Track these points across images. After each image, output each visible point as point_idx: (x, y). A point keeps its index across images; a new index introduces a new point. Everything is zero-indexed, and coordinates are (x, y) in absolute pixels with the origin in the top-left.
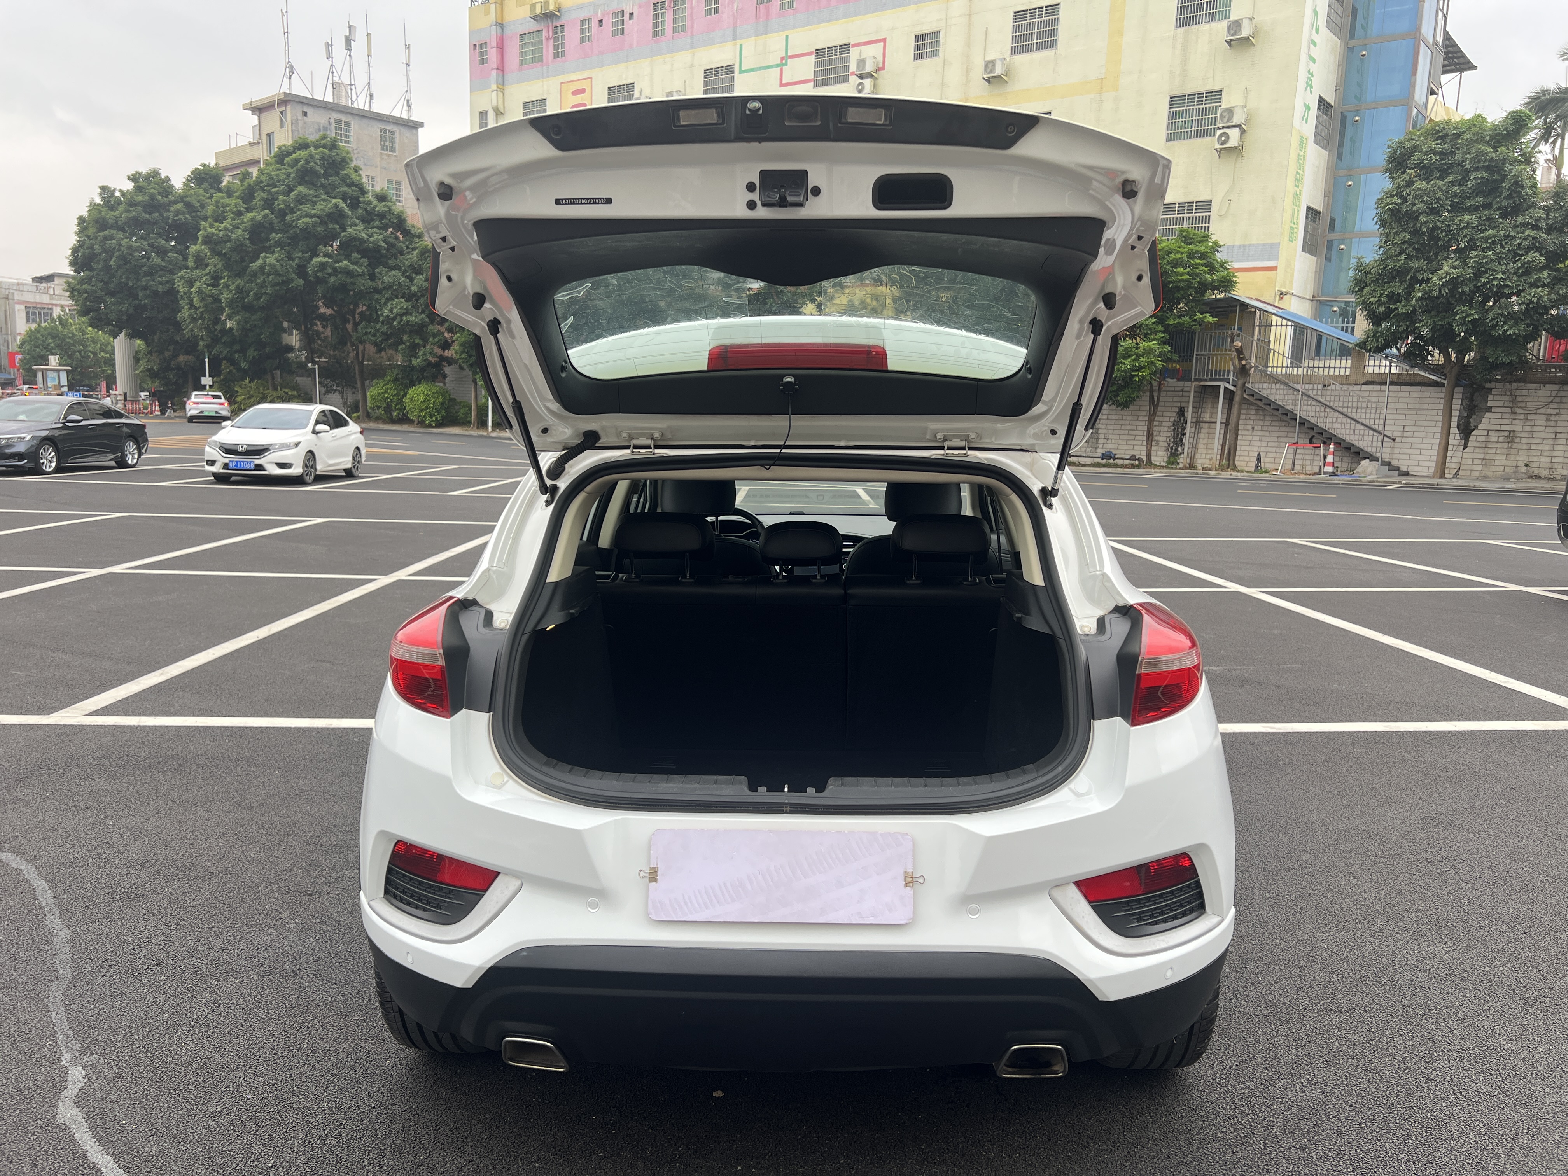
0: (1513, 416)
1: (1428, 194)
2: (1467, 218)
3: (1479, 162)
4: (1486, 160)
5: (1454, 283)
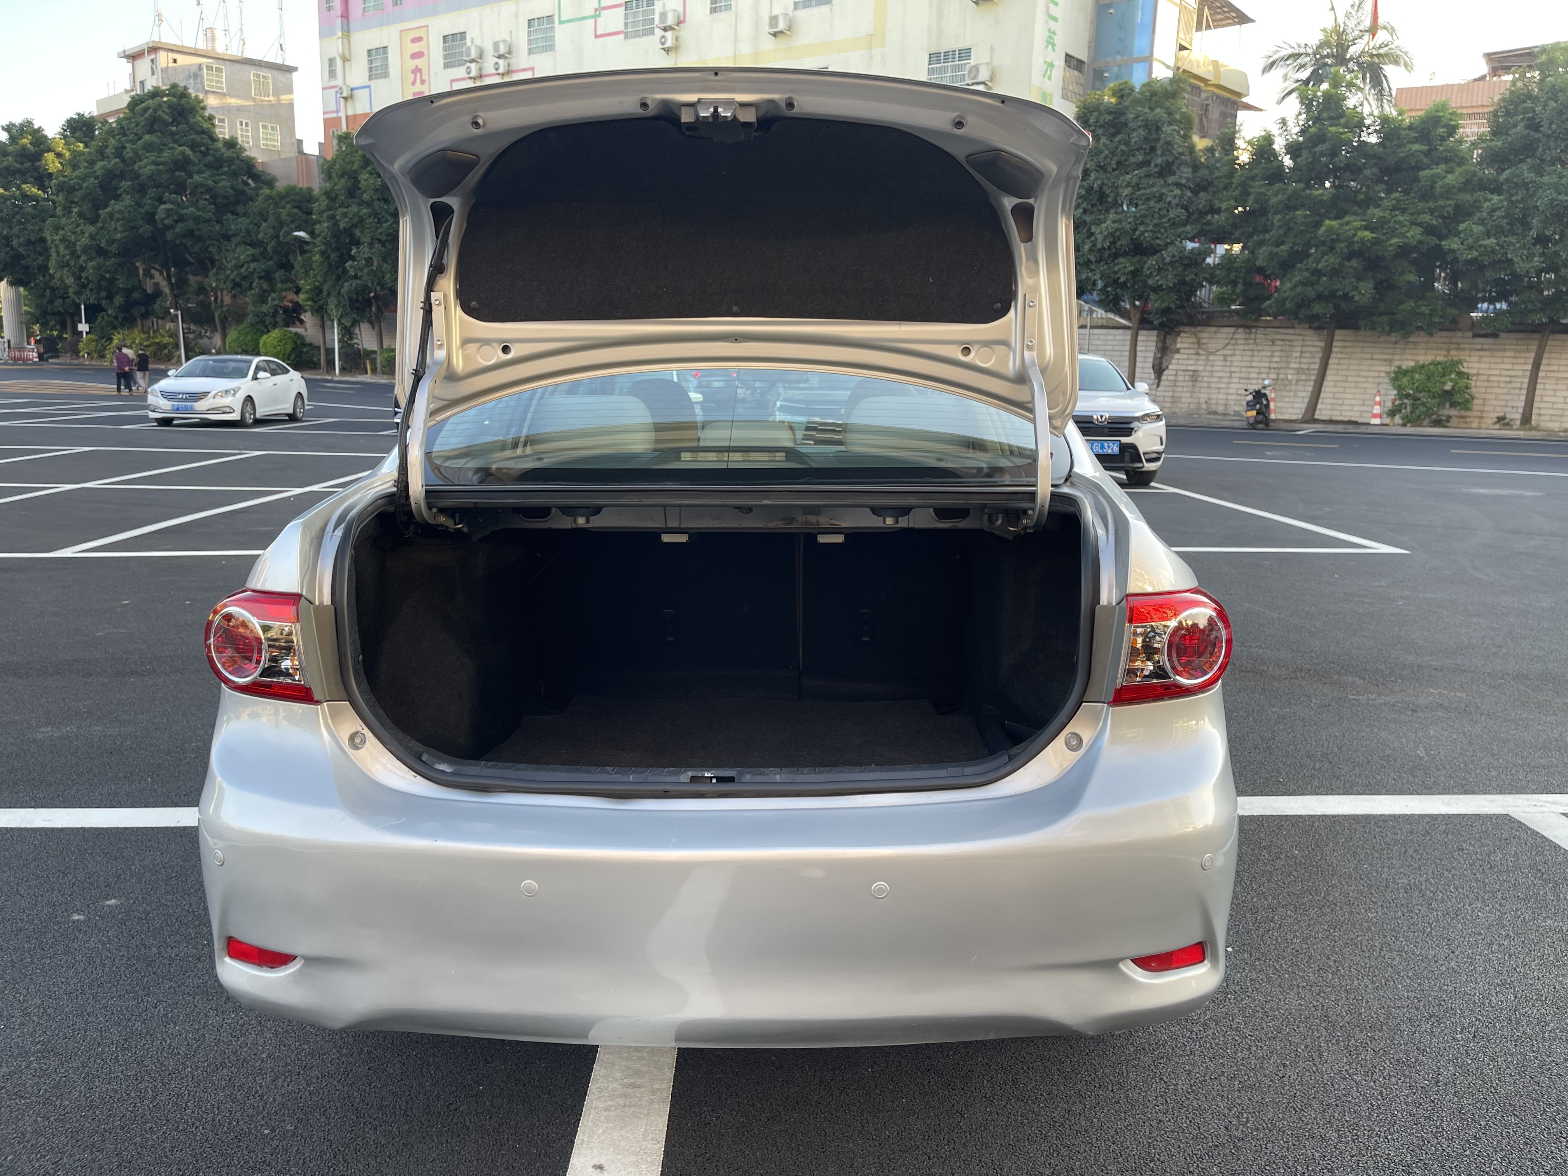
0: (1196, 357)
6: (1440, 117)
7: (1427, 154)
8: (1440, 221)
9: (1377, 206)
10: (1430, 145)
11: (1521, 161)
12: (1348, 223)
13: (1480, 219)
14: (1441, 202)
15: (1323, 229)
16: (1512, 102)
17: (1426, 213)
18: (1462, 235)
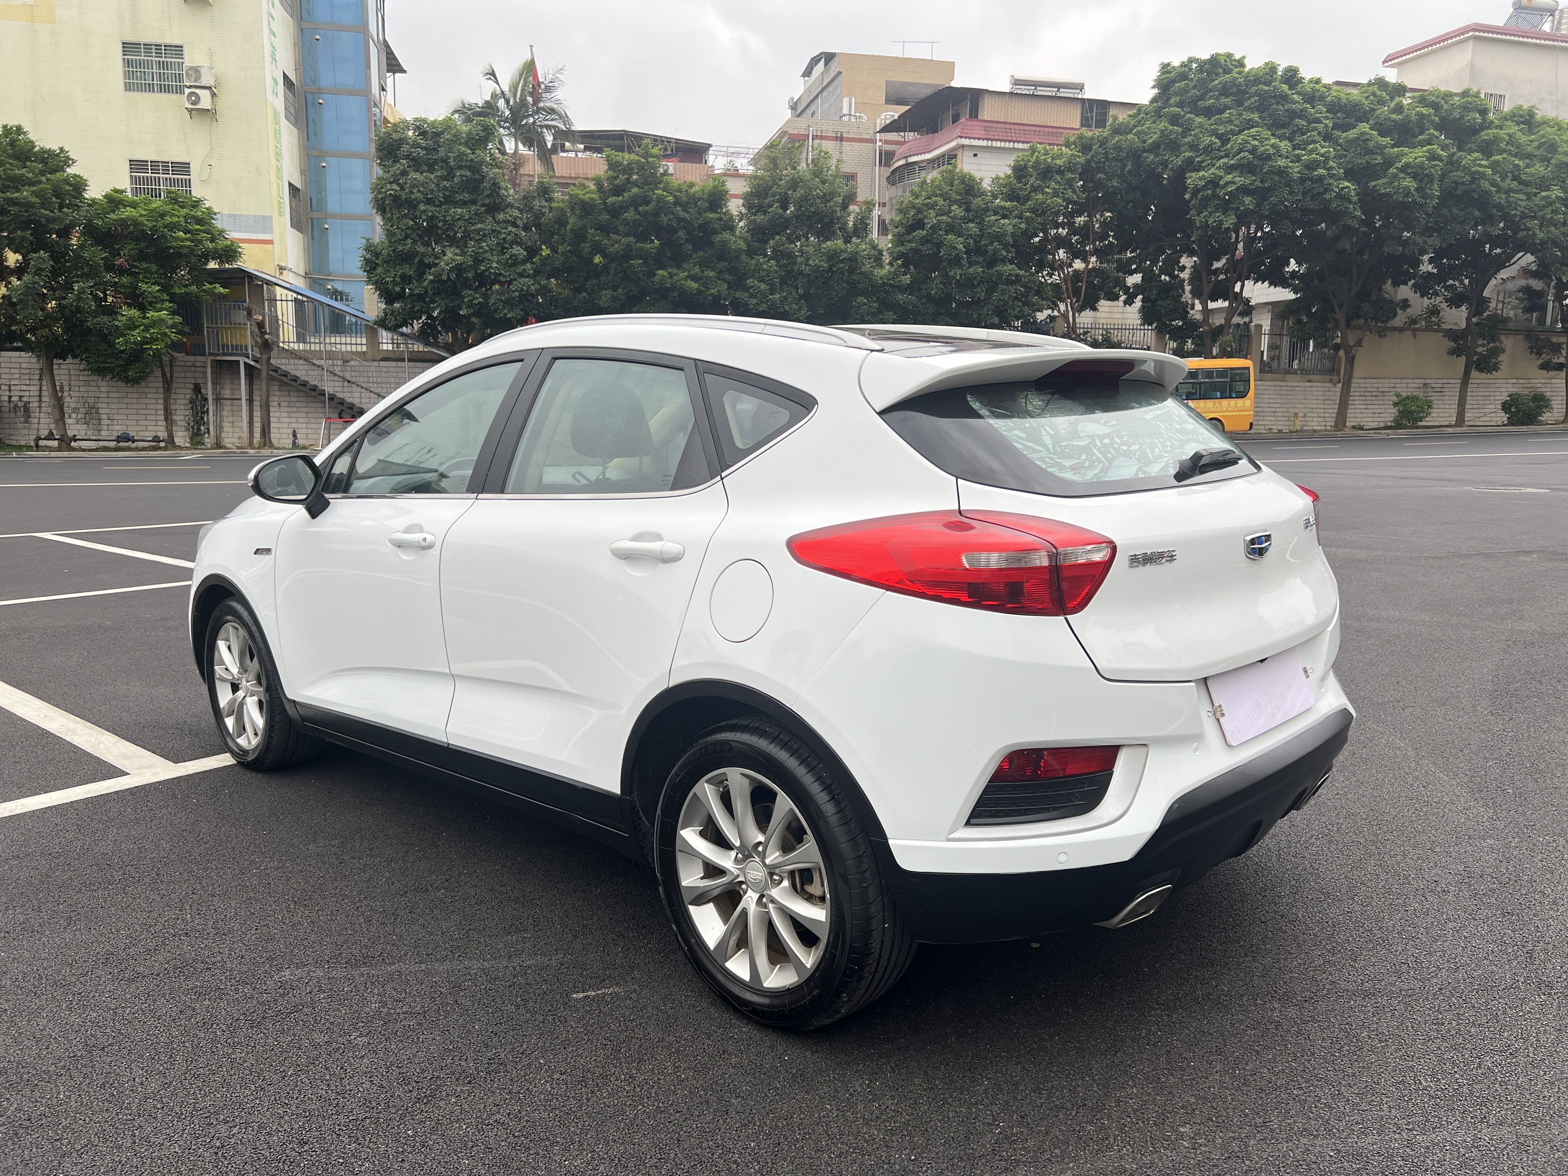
1: (422, 184)
2: (459, 211)
3: (461, 160)
4: (467, 160)
5: (459, 269)
7: (716, 220)
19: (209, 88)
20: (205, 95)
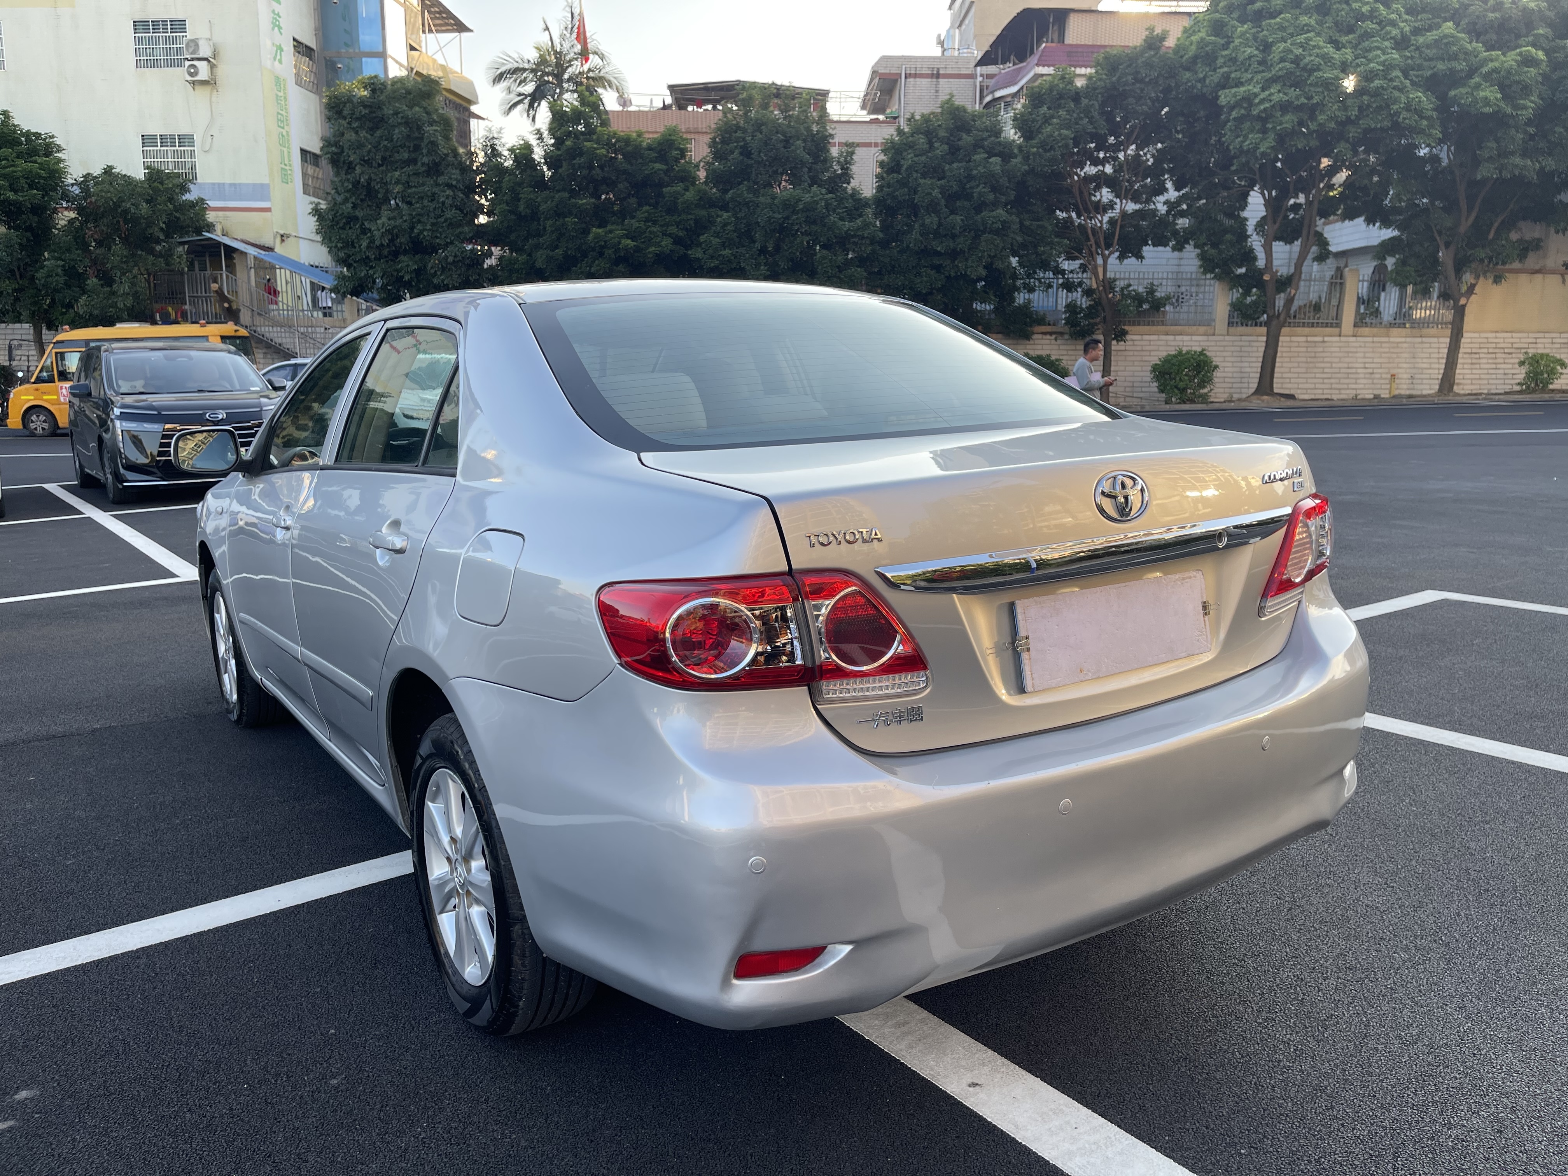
6: (674, 141)
7: (666, 172)
8: (685, 233)
9: (633, 217)
10: (667, 164)
11: (740, 183)
12: (611, 232)
13: (715, 232)
14: (684, 217)
15: (591, 235)
16: (726, 131)
17: (672, 225)
18: (703, 246)
19: (206, 59)
20: (202, 66)
